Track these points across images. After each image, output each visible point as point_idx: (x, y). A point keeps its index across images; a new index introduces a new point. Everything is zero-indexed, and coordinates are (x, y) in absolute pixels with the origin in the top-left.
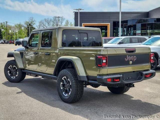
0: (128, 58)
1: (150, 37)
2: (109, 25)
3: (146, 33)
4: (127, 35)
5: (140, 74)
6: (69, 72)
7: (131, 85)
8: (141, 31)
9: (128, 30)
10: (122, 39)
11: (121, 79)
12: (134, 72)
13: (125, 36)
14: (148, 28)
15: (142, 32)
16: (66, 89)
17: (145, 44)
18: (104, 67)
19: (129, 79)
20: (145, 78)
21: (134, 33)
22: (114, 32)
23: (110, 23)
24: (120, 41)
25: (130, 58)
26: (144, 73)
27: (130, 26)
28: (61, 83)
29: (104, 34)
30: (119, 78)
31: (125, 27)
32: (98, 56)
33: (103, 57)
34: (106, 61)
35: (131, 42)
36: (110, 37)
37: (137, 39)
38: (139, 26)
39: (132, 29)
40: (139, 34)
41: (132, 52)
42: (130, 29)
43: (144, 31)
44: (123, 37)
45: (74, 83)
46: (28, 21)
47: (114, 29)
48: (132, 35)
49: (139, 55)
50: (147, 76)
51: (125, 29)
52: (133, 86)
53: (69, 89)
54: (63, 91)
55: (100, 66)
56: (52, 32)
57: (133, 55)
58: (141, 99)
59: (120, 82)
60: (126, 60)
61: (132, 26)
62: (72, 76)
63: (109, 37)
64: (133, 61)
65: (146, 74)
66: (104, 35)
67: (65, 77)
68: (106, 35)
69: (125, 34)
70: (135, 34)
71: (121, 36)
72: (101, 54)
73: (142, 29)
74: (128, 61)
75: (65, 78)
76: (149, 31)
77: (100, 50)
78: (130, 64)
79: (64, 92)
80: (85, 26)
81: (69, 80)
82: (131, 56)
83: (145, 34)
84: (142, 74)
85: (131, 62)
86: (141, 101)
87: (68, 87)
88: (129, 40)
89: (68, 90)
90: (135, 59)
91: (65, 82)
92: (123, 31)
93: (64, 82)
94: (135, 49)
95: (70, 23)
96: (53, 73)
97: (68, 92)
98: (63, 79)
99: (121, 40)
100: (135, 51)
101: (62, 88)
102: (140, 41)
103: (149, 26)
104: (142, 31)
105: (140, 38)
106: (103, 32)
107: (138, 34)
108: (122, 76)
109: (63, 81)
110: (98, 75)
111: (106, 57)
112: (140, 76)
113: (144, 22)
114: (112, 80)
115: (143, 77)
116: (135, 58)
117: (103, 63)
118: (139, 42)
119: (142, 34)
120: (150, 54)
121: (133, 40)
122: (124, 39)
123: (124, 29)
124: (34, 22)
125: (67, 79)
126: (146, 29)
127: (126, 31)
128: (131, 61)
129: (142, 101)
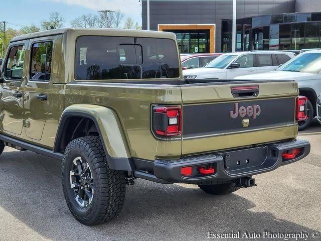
0: (240, 111)
1: (297, 53)
2: (214, 28)
3: (289, 45)
4: (250, 49)
5: (270, 151)
6: (88, 147)
7: (247, 182)
8: (280, 40)
9: (252, 38)
10: (237, 57)
11: (220, 167)
12: (254, 146)
13: (245, 50)
14: (293, 33)
15: (281, 43)
16: (82, 188)
17: (287, 69)
18: (173, 136)
19: (240, 166)
20: (283, 160)
21: (265, 43)
22: (223, 43)
23: (215, 24)
24: (231, 61)
25: (243, 110)
26: (281, 148)
27: (257, 31)
28: (72, 173)
29: (204, 46)
30: (214, 165)
31: (247, 32)
32: (157, 108)
33: (168, 110)
34: (179, 121)
35: (256, 63)
36: (215, 53)
37: (269, 58)
38: (275, 29)
39: (261, 35)
40: (276, 46)
41: (250, 94)
42: (256, 35)
43: (285, 41)
44: (240, 54)
45: (100, 176)
46: (49, 21)
47: (223, 36)
48: (260, 49)
49: (267, 103)
50: (289, 156)
51: (247, 36)
52: (252, 183)
53: (90, 190)
54: (77, 192)
55: (162, 133)
56: (52, 42)
57: (253, 103)
58: (273, 212)
59: (215, 175)
60: (234, 116)
61: (261, 31)
62: (94, 157)
63: (213, 53)
64: (251, 118)
65: (287, 151)
66: (203, 49)
67: (79, 158)
68: (207, 50)
69: (247, 46)
70: (266, 47)
71: (237, 50)
72: (166, 101)
73: (280, 37)
74: (240, 119)
75: (79, 160)
76: (295, 40)
77: (162, 92)
78: (244, 125)
79: (78, 196)
80: (164, 30)
81: (88, 166)
82: (245, 105)
83: (288, 47)
84: (275, 152)
85: (246, 121)
86: (274, 217)
87: (86, 184)
88: (252, 59)
89: (86, 190)
90: (258, 114)
91: (80, 170)
92: (243, 41)
93: (77, 171)
94: (258, 86)
95: (135, 24)
96: (52, 145)
97: (87, 196)
98: (74, 162)
99: (234, 60)
100: (257, 92)
101: (73, 186)
102: (277, 62)
103: (295, 31)
104: (282, 39)
105: (276, 55)
106: (201, 43)
107: (273, 46)
108: (220, 158)
109: (75, 168)
110: (157, 157)
111: (178, 109)
112: (269, 157)
113: (285, 21)
114: (195, 171)
115: (279, 159)
116: (257, 110)
117: (169, 125)
118: (273, 64)
119: (281, 47)
120: (296, 97)
121: (261, 60)
122: (241, 57)
123: (245, 35)
124: (60, 23)
125: (84, 164)
126: (288, 36)
127: (248, 40)
128: (246, 117)
129: (277, 216)
